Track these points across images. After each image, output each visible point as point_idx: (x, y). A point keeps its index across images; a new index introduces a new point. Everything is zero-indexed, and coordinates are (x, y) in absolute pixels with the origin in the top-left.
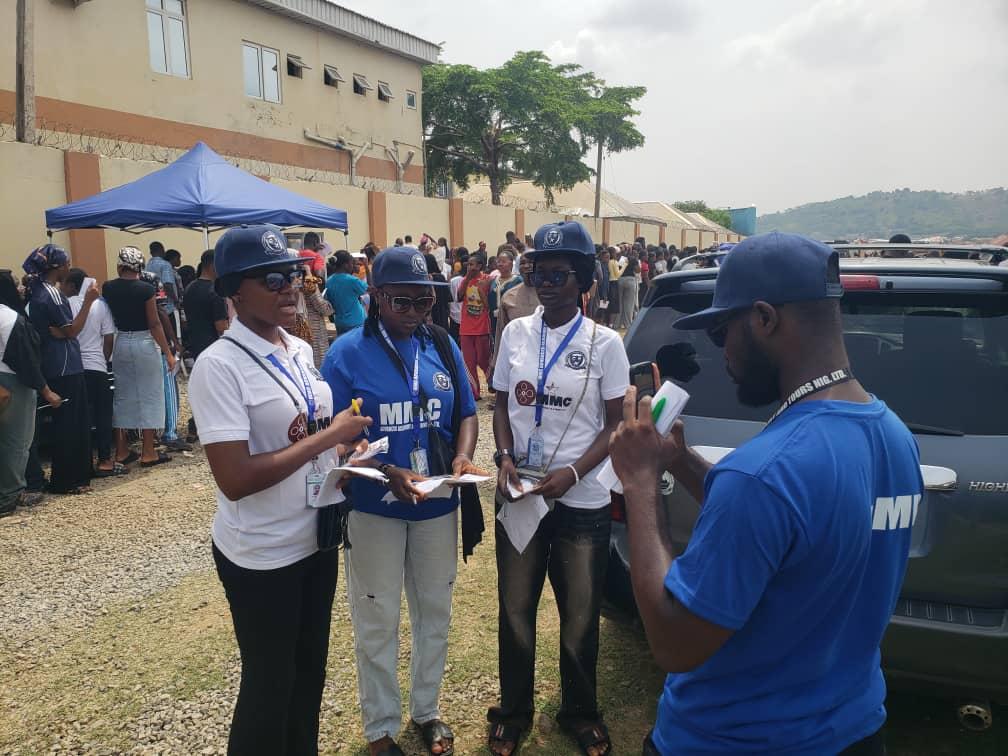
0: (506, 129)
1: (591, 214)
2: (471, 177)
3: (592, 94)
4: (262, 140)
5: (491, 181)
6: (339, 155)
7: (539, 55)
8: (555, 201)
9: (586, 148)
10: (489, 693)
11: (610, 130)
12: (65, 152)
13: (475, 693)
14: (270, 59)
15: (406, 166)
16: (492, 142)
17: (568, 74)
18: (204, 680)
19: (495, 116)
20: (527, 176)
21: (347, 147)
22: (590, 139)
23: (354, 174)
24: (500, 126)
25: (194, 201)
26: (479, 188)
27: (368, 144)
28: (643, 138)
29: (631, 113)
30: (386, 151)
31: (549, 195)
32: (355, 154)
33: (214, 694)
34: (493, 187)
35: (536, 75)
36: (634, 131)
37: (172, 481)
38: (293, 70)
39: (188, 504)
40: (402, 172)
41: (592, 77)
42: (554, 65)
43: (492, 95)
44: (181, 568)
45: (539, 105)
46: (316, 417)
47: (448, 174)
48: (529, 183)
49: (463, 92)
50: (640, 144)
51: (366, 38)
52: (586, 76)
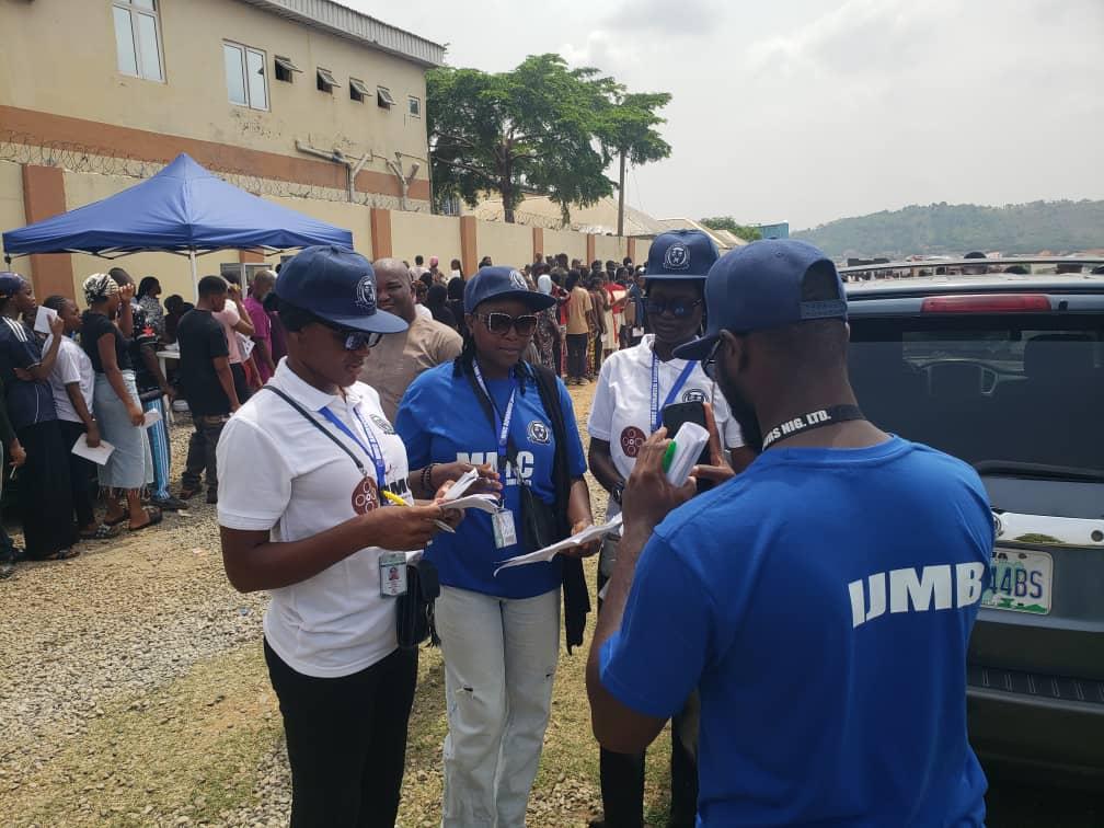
0: (520, 139)
1: (615, 232)
2: (481, 193)
3: (613, 101)
4: (250, 152)
5: (504, 197)
6: (334, 169)
7: (555, 58)
8: (572, 218)
9: (608, 159)
10: (578, 800)
11: (633, 139)
12: (24, 166)
13: (562, 801)
14: (255, 61)
15: (410, 180)
16: (504, 151)
17: (586, 79)
18: (229, 796)
19: (507, 124)
20: (542, 192)
21: (345, 160)
22: (612, 149)
23: (353, 190)
24: (512, 136)
25: (180, 221)
26: (490, 205)
27: (368, 155)
28: (669, 148)
29: (656, 121)
30: (387, 164)
31: (566, 213)
32: (353, 167)
33: (243, 814)
34: (506, 204)
35: (551, 80)
36: (659, 140)
37: (168, 546)
38: (282, 73)
39: (188, 573)
40: (406, 187)
41: (612, 82)
42: (570, 69)
43: (504, 102)
44: (188, 653)
45: (554, 113)
46: (388, 480)
47: (455, 189)
48: (545, 199)
49: (474, 98)
50: (666, 155)
51: (364, 37)
52: (605, 81)
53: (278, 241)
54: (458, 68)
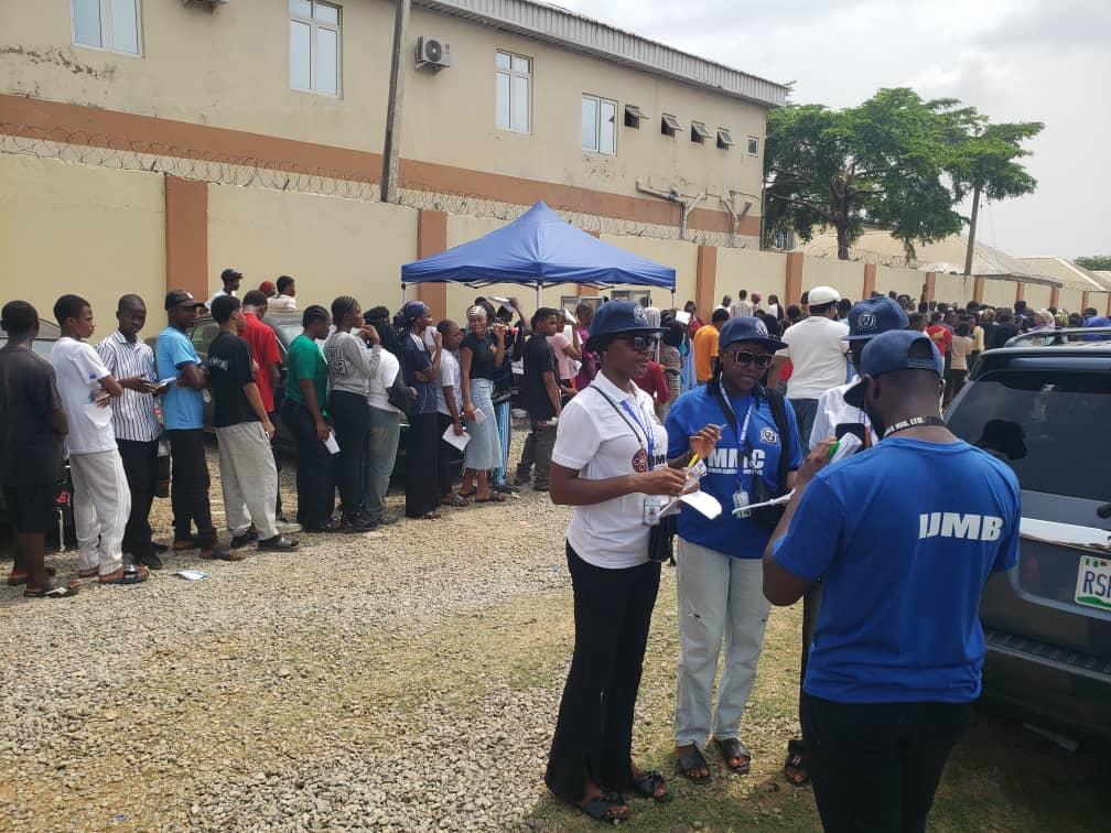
0: (860, 175)
1: (961, 270)
2: (816, 228)
3: (971, 133)
4: (595, 193)
5: (839, 232)
6: (670, 207)
7: (907, 92)
8: (917, 254)
9: (960, 195)
11: (991, 173)
12: (420, 210)
14: (608, 110)
15: (742, 217)
16: (842, 189)
17: (941, 111)
19: (849, 160)
20: (883, 226)
21: (680, 199)
22: (964, 185)
23: (684, 227)
24: (853, 172)
25: (532, 259)
26: (825, 239)
27: (702, 194)
28: (1034, 182)
29: (1020, 154)
30: (721, 201)
31: (910, 250)
32: (687, 205)
34: (839, 239)
35: (900, 115)
36: (1023, 174)
38: (631, 120)
40: (737, 224)
41: (971, 112)
42: (926, 100)
43: (847, 139)
44: (513, 589)
45: (901, 148)
46: (655, 453)
47: (789, 224)
48: (886, 235)
49: (814, 135)
50: (1030, 190)
51: (709, 83)
52: (965, 112)
53: (610, 278)
54: (803, 105)
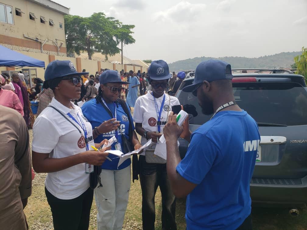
0: (93, 36)
1: (121, 63)
2: (81, 51)
3: (119, 26)
4: (8, 37)
5: (88, 53)
6: (37, 43)
7: (102, 14)
8: (108, 59)
9: (118, 43)
10: (134, 227)
11: (125, 37)
13: (129, 227)
14: (9, 9)
15: (60, 47)
16: (88, 40)
17: (111, 20)
19: (89, 32)
20: (99, 51)
21: (39, 41)
22: (119, 40)
23: (42, 50)
24: (90, 35)
26: (84, 55)
27: (47, 40)
28: (135, 40)
29: (131, 32)
30: (53, 42)
31: (107, 57)
32: (42, 43)
35: (101, 20)
36: (132, 38)
38: (18, 13)
40: (59, 49)
41: (118, 21)
42: (106, 17)
43: (88, 26)
45: (103, 29)
46: (88, 136)
47: (73, 50)
48: (100, 53)
49: (78, 24)
50: (134, 42)
52: (116, 21)
53: (21, 64)
54: (73, 15)
